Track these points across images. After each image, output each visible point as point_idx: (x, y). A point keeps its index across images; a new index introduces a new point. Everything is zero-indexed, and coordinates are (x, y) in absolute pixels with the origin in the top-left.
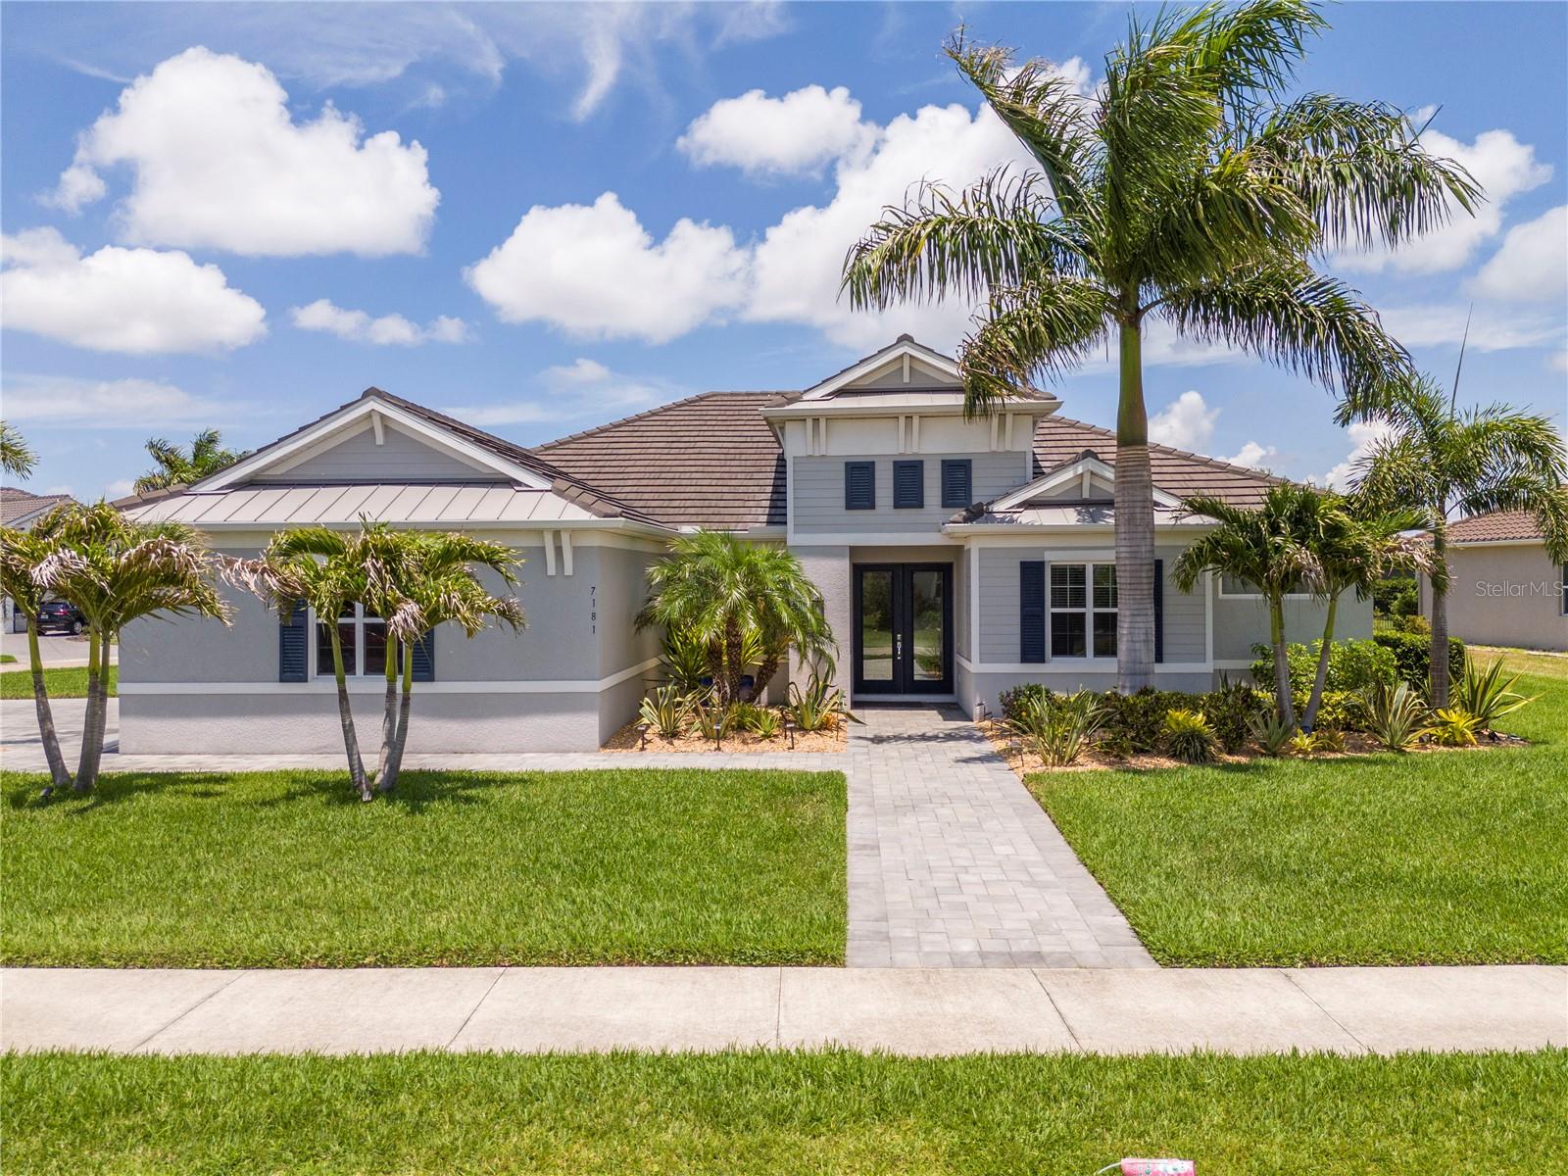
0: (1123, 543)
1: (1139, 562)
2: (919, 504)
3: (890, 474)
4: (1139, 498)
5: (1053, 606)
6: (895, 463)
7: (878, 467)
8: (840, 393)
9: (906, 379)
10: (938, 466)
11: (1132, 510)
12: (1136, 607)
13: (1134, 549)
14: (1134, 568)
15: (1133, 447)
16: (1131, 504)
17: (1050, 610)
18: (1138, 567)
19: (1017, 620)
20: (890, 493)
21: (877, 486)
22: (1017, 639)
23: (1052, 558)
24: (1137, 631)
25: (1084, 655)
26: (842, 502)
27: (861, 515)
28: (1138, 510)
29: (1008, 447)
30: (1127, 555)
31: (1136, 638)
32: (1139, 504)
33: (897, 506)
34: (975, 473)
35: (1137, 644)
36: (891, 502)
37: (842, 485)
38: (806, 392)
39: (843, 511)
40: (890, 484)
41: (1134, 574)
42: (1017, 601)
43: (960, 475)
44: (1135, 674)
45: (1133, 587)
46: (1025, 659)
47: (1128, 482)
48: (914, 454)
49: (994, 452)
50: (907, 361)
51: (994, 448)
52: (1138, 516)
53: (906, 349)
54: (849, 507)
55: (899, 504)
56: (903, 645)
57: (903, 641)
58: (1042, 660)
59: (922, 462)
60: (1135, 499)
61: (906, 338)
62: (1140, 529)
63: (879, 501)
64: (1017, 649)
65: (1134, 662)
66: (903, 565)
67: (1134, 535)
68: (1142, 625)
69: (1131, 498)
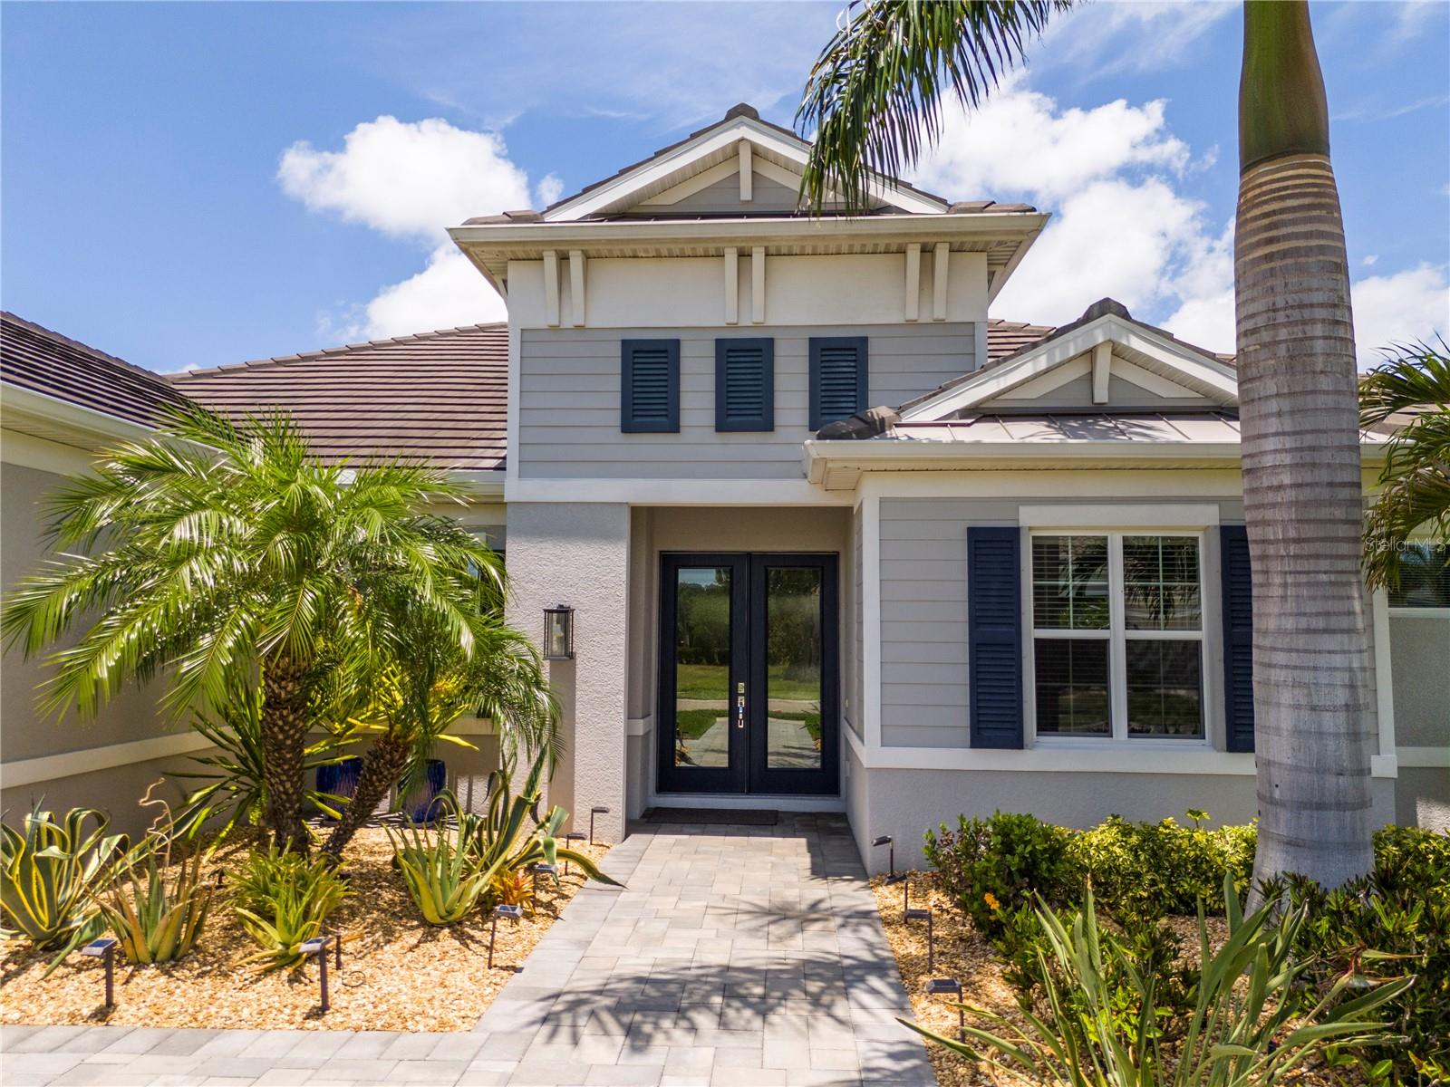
0: (1273, 425)
1: (1324, 476)
2: (765, 423)
3: (709, 366)
4: (1318, 297)
5: (1038, 625)
6: (720, 343)
7: (686, 351)
8: (618, 212)
9: (746, 194)
10: (804, 350)
11: (1298, 332)
12: (1317, 606)
13: (1309, 440)
14: (1307, 494)
15: (1296, 160)
16: (1296, 314)
17: (1031, 633)
18: (1325, 494)
19: (962, 654)
20: (709, 401)
21: (683, 387)
22: (961, 696)
23: (1037, 521)
24: (1324, 678)
25: (1106, 731)
26: (615, 418)
27: (651, 445)
28: (1318, 330)
29: (940, 313)
30: (1287, 459)
31: (1322, 699)
32: (1320, 313)
33: (722, 426)
34: (875, 365)
35: (1327, 716)
36: (711, 420)
37: (615, 384)
38: (551, 208)
39: (617, 435)
40: (709, 383)
41: (1312, 513)
42: (961, 612)
43: (846, 367)
44: (1320, 806)
45: (1307, 549)
46: (980, 738)
47: (1285, 254)
48: (757, 326)
49: (912, 324)
50: (745, 155)
51: (912, 314)
52: (1319, 345)
53: (743, 131)
54: (627, 428)
55: (727, 420)
56: (749, 701)
57: (749, 695)
58: (1017, 743)
59: (771, 341)
60: (1306, 298)
61: (741, 112)
62: (1325, 383)
63: (686, 418)
64: (963, 717)
65: (1321, 770)
66: (749, 555)
67: (1309, 401)
68: (1338, 660)
69: (1293, 299)
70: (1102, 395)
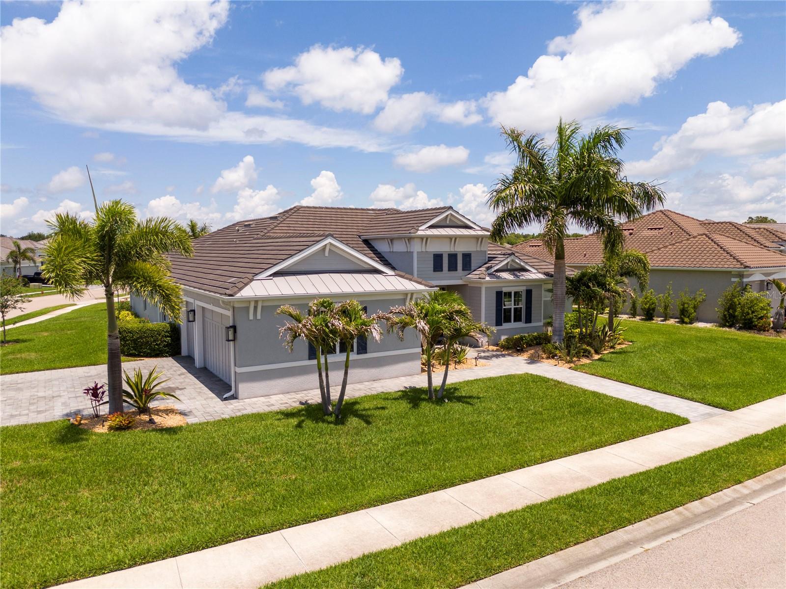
2: (456, 269)
3: (447, 259)
6: (449, 254)
7: (443, 256)
8: (431, 227)
9: (448, 222)
10: (461, 256)
17: (503, 308)
19: (495, 312)
20: (447, 265)
21: (443, 263)
22: (494, 318)
23: (504, 290)
25: (511, 322)
26: (432, 269)
27: (438, 274)
29: (482, 249)
34: (472, 258)
36: (447, 269)
37: (432, 262)
39: (432, 272)
40: (447, 262)
42: (494, 305)
43: (468, 259)
46: (497, 324)
48: (454, 251)
49: (478, 251)
50: (449, 216)
51: (478, 249)
53: (451, 212)
54: (434, 271)
55: (449, 270)
58: (501, 325)
59: (457, 254)
63: (444, 269)
64: (495, 322)
70: (509, 267)
